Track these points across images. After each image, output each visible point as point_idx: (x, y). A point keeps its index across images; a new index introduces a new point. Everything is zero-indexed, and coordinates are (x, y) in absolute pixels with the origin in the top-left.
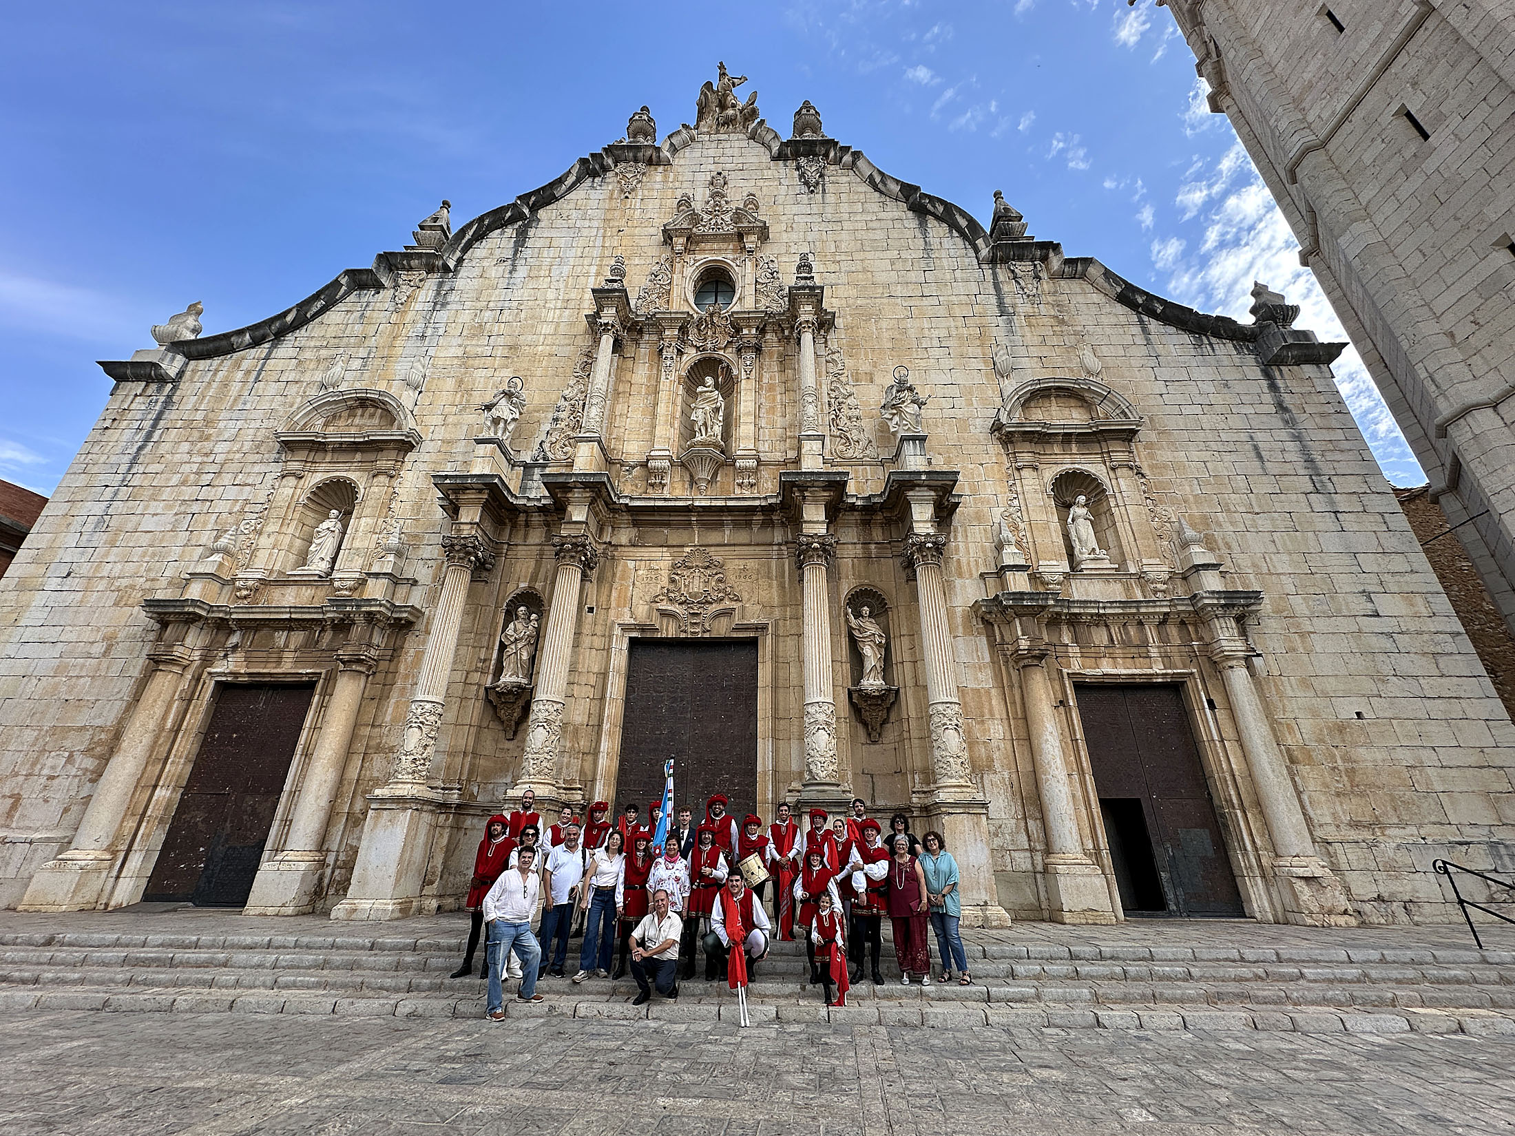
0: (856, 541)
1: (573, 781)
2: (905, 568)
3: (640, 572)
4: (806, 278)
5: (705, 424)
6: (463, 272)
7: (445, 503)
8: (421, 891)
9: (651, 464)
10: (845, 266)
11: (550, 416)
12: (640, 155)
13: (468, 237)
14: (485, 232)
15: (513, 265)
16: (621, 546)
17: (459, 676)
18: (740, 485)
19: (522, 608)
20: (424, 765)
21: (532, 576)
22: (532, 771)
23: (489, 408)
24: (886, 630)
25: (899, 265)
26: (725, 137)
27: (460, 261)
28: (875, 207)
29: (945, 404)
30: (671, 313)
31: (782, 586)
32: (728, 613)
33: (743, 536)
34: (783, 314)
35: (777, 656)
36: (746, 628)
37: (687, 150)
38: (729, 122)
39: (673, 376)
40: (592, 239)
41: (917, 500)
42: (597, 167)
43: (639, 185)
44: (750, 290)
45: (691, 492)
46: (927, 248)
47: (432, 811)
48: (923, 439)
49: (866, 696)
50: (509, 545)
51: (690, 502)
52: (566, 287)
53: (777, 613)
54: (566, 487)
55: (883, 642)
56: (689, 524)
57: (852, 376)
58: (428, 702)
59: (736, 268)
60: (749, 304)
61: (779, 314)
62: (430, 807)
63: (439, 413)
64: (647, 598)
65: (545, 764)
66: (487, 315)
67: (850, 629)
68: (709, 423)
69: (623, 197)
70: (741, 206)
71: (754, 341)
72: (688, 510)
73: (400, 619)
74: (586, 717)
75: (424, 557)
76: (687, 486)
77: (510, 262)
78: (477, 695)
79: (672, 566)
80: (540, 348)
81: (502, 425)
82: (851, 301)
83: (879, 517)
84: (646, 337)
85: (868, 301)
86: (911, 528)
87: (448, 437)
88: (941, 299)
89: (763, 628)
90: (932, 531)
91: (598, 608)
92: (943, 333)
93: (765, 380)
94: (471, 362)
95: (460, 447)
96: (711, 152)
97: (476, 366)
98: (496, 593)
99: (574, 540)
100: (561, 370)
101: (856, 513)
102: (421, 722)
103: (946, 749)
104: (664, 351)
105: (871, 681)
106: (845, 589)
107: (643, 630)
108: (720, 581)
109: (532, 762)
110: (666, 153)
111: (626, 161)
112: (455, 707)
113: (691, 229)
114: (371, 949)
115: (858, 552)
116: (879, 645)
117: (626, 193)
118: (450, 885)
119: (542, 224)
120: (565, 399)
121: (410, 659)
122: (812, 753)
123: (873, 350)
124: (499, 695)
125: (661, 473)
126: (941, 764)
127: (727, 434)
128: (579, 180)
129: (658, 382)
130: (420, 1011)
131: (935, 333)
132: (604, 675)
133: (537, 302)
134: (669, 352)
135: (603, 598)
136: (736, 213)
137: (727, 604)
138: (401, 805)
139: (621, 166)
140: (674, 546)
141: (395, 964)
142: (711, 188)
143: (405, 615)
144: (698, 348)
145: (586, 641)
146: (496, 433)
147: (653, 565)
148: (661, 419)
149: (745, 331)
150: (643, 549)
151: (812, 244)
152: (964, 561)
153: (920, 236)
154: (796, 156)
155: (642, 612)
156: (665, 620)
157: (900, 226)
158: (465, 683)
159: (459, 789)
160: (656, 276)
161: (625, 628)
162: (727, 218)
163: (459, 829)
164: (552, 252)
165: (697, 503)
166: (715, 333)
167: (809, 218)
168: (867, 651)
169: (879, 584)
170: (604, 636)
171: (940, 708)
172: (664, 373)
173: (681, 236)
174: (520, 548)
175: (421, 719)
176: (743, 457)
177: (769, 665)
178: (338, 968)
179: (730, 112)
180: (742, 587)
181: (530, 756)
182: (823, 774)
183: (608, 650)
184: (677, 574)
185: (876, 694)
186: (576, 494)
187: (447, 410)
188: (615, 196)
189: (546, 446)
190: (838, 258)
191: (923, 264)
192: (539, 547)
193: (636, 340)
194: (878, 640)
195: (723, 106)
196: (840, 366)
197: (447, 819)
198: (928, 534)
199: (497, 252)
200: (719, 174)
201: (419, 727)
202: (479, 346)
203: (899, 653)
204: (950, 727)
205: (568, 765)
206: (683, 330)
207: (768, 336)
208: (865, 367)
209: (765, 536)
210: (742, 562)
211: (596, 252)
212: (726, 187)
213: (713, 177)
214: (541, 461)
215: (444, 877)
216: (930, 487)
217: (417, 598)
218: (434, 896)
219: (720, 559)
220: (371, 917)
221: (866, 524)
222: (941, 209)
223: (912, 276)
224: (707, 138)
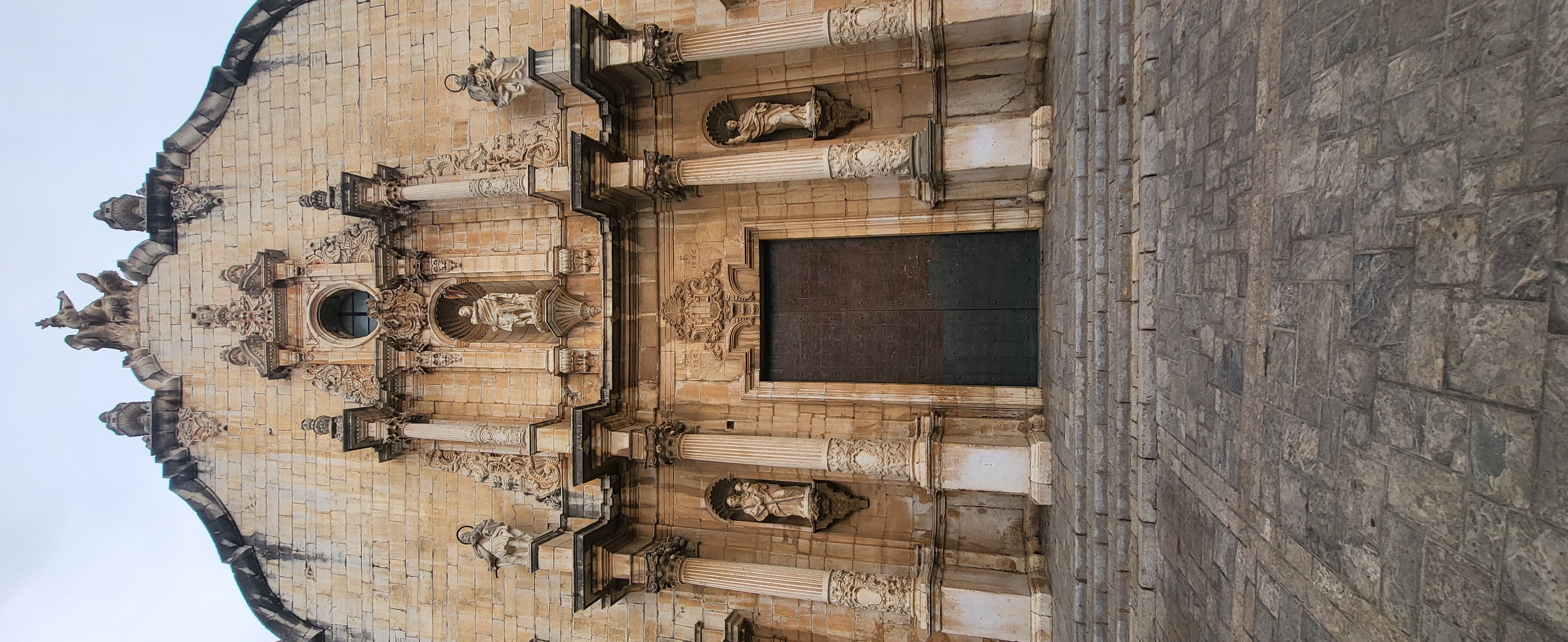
0: (653, 137)
1: (911, 428)
2: (684, 81)
3: (689, 374)
4: (332, 196)
5: (517, 313)
6: (323, 618)
7: (608, 600)
8: (1021, 573)
9: (564, 369)
10: (319, 159)
11: (507, 493)
12: (166, 415)
13: (277, 617)
14: (271, 598)
15: (315, 558)
16: (659, 398)
17: (803, 560)
18: (589, 268)
19: (729, 501)
20: (895, 583)
21: (694, 495)
22: (902, 463)
23: (494, 562)
24: (752, 102)
25: (319, 94)
26: (143, 315)
27: (308, 623)
28: (242, 125)
29: (493, 36)
30: (377, 360)
31: (704, 217)
32: (733, 273)
33: (647, 263)
34: (379, 226)
35: (780, 218)
36: (749, 251)
37: (161, 358)
38: (122, 310)
39: (459, 353)
40: (281, 465)
41: (605, 58)
42: (183, 468)
43: (210, 415)
44: (349, 269)
45: (597, 325)
46: (297, 60)
47: (943, 571)
48: (533, 54)
49: (822, 121)
50: (658, 523)
51: (609, 320)
52: (345, 491)
53: (733, 220)
54: (589, 456)
55: (764, 104)
56: (635, 323)
57: (459, 146)
58: (829, 585)
59: (321, 288)
60: (367, 270)
61: (380, 231)
62: (939, 572)
63: (502, 623)
64: (718, 363)
65: (894, 451)
66: (380, 582)
67: (750, 140)
68: (516, 308)
69: (224, 433)
70: (237, 286)
71: (414, 261)
72: (618, 325)
73: (740, 633)
74: (845, 420)
75: (671, 619)
76: (589, 329)
77: (311, 564)
78: (822, 540)
79: (682, 339)
80: (423, 514)
81: (515, 544)
82: (365, 150)
83: (626, 110)
84: (409, 390)
85: (365, 130)
86: (636, 66)
87: (531, 610)
88: (362, 44)
89: (749, 234)
90: (641, 42)
91: (728, 418)
92: (406, 41)
93: (464, 247)
94: (439, 595)
95: (543, 594)
96: (165, 328)
97: (444, 588)
98: (712, 532)
99: (651, 442)
100: (450, 487)
101: (621, 135)
102: (851, 589)
103: (877, 22)
104: (426, 365)
105: (806, 116)
106: (708, 146)
107: (752, 366)
108: (698, 285)
109: (891, 464)
110: (165, 384)
111: (175, 433)
112: (835, 561)
113: (268, 344)
114: (1084, 581)
115: (665, 133)
116: (769, 109)
117: (220, 429)
118: (1015, 547)
119: (261, 529)
120: (486, 478)
121: (784, 619)
122: (882, 165)
123: (426, 122)
124: (822, 516)
125: (574, 358)
126: (892, 30)
127: (528, 289)
128: (202, 489)
129: (465, 371)
130: (1149, 496)
131: (406, 50)
132: (800, 404)
133: (364, 524)
134: (428, 359)
135: (717, 412)
136: (247, 290)
137: (723, 276)
138: (937, 599)
139: (181, 437)
140: (659, 339)
141: (1101, 547)
142: (214, 325)
143: (736, 629)
144: (423, 328)
145: (764, 426)
146: (525, 550)
147: (680, 360)
148: (511, 363)
149: (402, 272)
150: (663, 373)
151: (289, 199)
152: (676, 17)
153: (280, 69)
154: (171, 223)
155: (734, 368)
156: (741, 343)
157: (267, 94)
158: (809, 554)
159: (920, 548)
160: (331, 383)
161: (750, 385)
162: (253, 303)
163: (959, 544)
164: (299, 512)
165: (610, 312)
166: (404, 308)
167: (257, 204)
168: (773, 120)
169: (702, 110)
170: (759, 409)
171: (834, 30)
172: (454, 364)
173: (278, 356)
174: (661, 511)
175: (848, 590)
176: (556, 264)
177: (789, 225)
178: (1105, 608)
179: (107, 307)
180: (706, 259)
181: (886, 467)
182: (903, 152)
183: (774, 402)
184: (691, 332)
185: (820, 109)
186: (598, 444)
187: (498, 614)
188: (222, 442)
189: (543, 494)
190: (309, 167)
191: (317, 66)
192: (661, 490)
193: (413, 400)
194: (762, 110)
195: (100, 319)
196: (447, 160)
197: (950, 556)
198: (644, 44)
199: (298, 579)
200: (194, 316)
201: (856, 591)
202: (419, 587)
203: (776, 87)
204: (854, 18)
205: (894, 434)
206: (399, 345)
207: (408, 245)
208: (448, 131)
209: (648, 238)
210: (678, 262)
211: (299, 458)
212: (211, 307)
213: (199, 324)
214: (561, 498)
215: (1007, 552)
216: (590, 41)
217: (717, 621)
218: (1027, 561)
219: (673, 286)
220: (1049, 614)
221: (634, 126)
222: (243, 43)
223: (333, 77)
224: (144, 336)
